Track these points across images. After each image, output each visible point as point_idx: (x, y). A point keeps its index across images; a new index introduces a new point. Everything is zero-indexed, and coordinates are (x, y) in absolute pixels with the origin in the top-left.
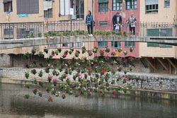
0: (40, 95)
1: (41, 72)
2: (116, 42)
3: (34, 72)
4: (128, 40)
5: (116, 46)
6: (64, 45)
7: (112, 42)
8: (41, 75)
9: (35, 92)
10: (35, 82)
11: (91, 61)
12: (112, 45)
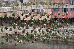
0: (11, 42)
1: (11, 28)
2: (65, 9)
3: (6, 28)
4: (65, 7)
5: (65, 11)
9: (7, 40)
10: (7, 34)
11: (42, 21)
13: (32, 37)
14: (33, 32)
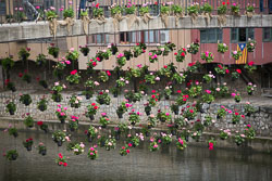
1: (43, 101)
2: (242, 30)
3: (26, 101)
6: (122, 39)
7: (233, 29)
8: (42, 107)
9: (28, 145)
10: (29, 122)
11: (156, 73)
12: (233, 37)
13: (119, 133)
14: (126, 116)
